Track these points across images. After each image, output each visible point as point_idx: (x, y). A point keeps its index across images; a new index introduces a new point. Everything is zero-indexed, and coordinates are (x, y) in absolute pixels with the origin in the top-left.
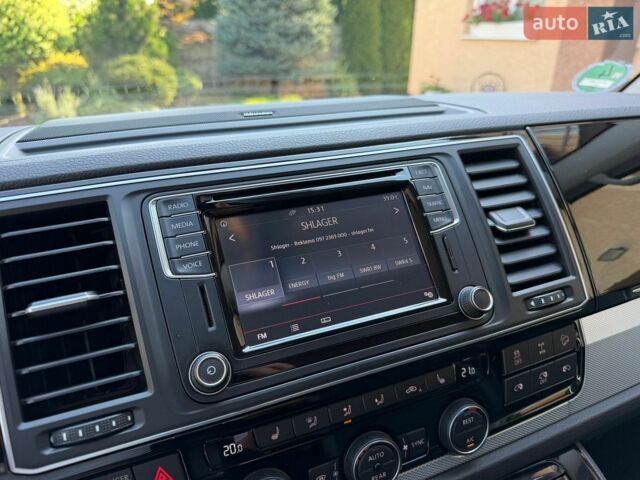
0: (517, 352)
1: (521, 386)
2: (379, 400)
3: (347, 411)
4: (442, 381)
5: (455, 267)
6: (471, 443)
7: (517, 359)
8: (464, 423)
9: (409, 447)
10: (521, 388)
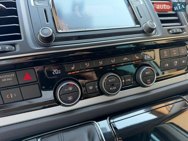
0: (165, 52)
1: (167, 65)
2: (113, 61)
3: (101, 63)
4: (137, 58)
5: (141, 16)
6: (149, 82)
7: (165, 54)
8: (146, 73)
9: (125, 81)
10: (167, 66)
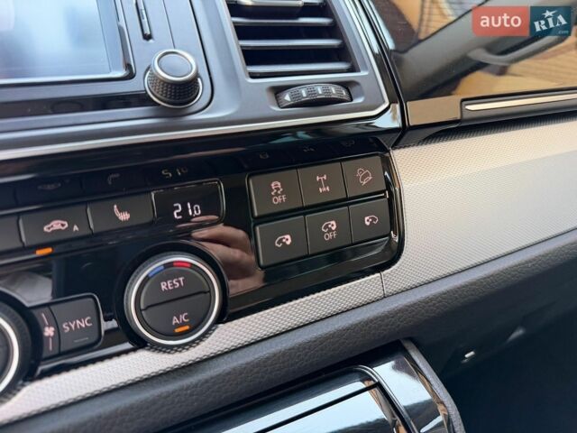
0: (276, 185)
1: (288, 239)
4: (124, 216)
6: (183, 324)
7: (277, 194)
8: (163, 287)
9: (58, 331)
10: (288, 243)
